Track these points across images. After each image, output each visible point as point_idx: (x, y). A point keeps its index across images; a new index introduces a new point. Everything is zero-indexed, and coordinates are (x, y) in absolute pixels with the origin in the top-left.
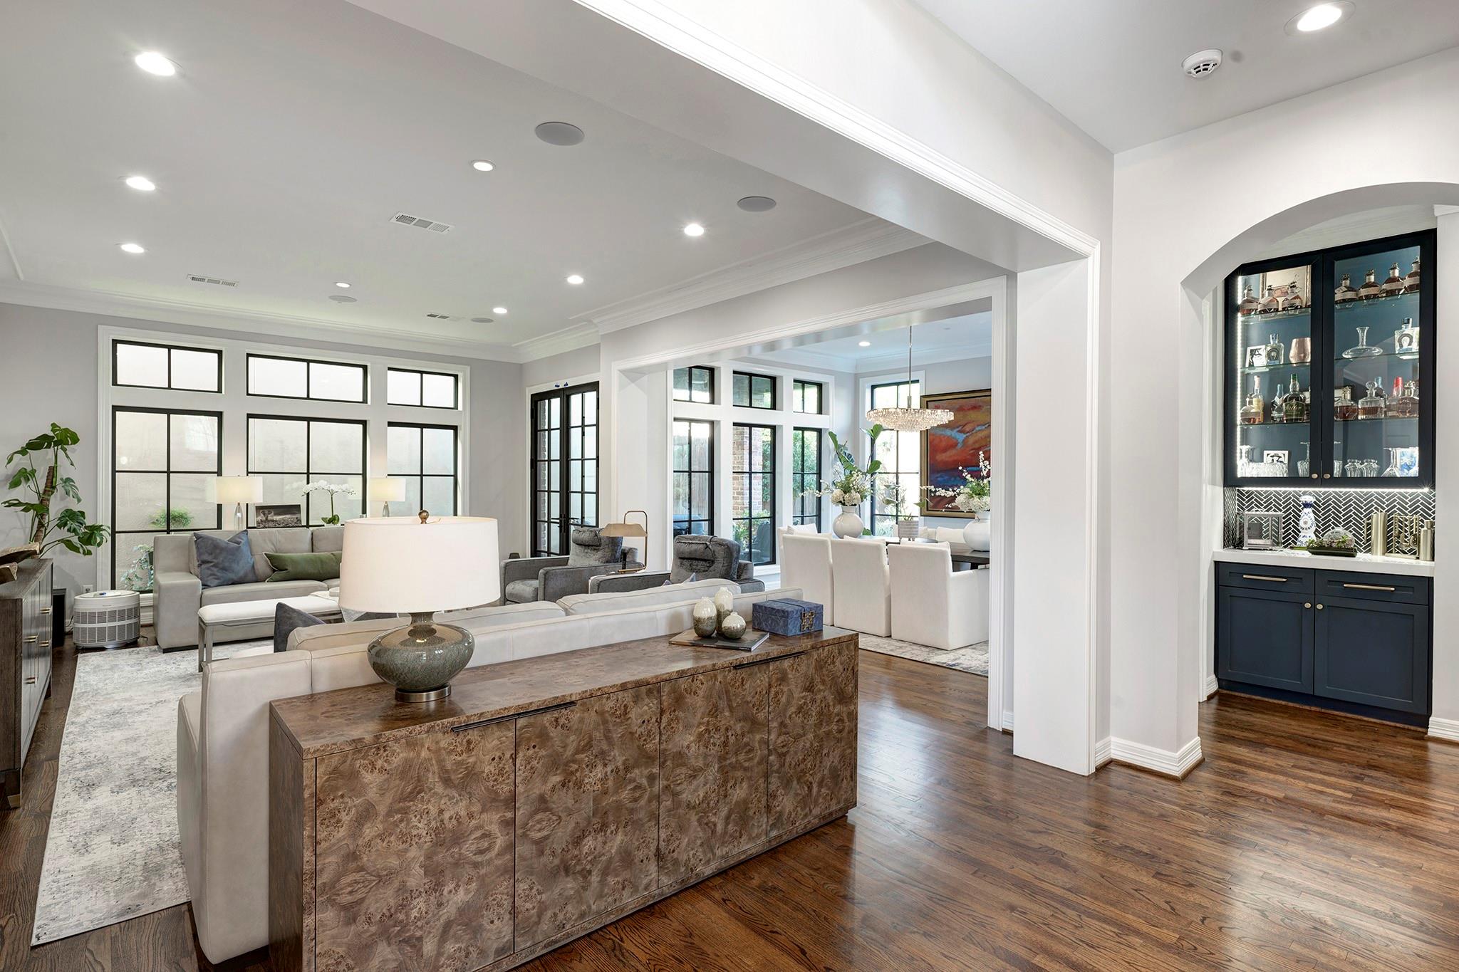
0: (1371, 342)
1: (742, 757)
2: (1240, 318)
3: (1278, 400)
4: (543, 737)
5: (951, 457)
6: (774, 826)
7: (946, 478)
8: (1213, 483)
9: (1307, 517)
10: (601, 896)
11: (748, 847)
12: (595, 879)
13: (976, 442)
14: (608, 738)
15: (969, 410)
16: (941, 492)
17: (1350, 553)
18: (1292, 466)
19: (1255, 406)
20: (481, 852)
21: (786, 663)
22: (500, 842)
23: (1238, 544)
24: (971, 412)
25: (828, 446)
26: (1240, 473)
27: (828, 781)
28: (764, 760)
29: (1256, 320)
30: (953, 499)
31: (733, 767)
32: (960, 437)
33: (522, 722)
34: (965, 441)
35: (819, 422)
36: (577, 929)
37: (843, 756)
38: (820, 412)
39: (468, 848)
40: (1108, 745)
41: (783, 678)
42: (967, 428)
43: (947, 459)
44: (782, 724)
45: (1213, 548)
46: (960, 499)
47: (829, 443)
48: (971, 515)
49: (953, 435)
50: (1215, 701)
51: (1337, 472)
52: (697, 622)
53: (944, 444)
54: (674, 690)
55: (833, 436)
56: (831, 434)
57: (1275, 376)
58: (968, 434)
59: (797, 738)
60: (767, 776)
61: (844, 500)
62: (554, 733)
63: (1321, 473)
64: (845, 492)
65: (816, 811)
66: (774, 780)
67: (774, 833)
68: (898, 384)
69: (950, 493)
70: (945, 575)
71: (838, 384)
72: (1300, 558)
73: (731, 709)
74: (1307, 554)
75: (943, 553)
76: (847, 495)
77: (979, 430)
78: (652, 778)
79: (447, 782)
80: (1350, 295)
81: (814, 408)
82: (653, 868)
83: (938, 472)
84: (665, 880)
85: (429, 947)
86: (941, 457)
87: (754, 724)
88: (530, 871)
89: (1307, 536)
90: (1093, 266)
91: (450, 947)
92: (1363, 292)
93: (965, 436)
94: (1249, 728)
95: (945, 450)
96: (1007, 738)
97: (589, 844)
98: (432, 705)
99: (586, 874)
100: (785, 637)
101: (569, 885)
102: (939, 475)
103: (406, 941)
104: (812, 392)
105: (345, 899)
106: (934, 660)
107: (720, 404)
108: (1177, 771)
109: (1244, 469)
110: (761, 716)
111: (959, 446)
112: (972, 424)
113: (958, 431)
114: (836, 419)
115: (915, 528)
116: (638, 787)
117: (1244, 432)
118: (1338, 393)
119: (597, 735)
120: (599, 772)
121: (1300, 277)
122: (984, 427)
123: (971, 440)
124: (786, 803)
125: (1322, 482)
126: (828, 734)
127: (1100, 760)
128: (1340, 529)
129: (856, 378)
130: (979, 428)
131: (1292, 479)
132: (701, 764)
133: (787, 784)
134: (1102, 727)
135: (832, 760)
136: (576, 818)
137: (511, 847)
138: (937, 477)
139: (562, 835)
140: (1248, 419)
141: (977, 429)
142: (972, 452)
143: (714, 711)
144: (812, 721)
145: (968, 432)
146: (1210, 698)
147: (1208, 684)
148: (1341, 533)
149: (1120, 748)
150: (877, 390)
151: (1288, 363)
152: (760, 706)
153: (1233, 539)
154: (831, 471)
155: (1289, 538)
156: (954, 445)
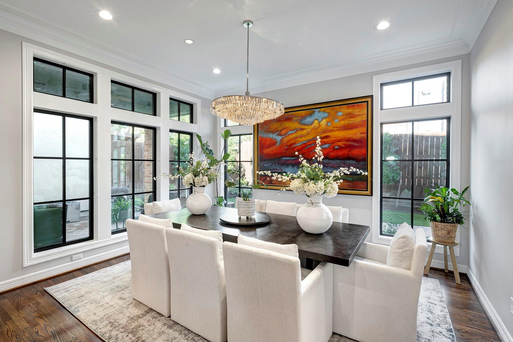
5: (272, 151)
7: (269, 164)
13: (289, 141)
15: (284, 121)
24: (285, 122)
25: (196, 144)
34: (281, 140)
38: (192, 122)
42: (283, 132)
43: (270, 153)
47: (198, 142)
49: (274, 137)
53: (268, 142)
56: (199, 136)
58: (283, 136)
61: (194, 183)
64: (195, 176)
76: (197, 178)
77: (291, 134)
83: (265, 161)
86: (267, 151)
93: (281, 137)
95: (269, 147)
102: (265, 163)
111: (278, 144)
112: (285, 130)
113: (277, 135)
115: (252, 207)
122: (293, 132)
123: (285, 140)
130: (291, 132)
138: (264, 164)
141: (289, 133)
142: (286, 147)
145: (283, 135)
156: (274, 143)
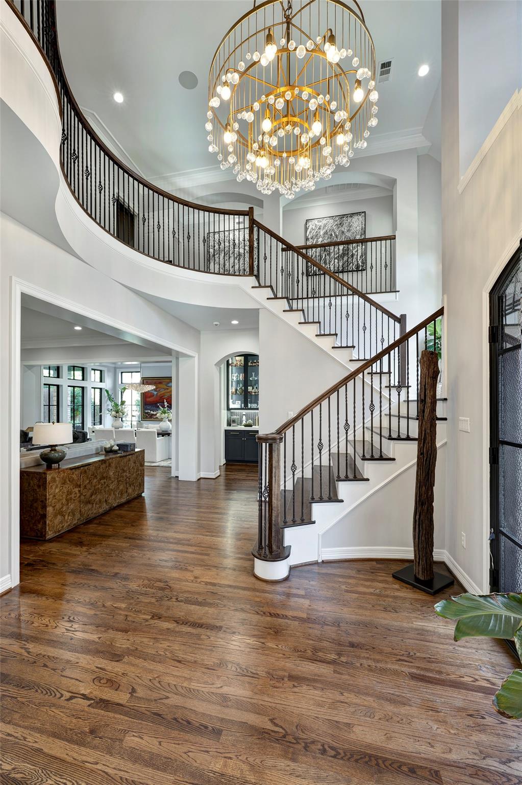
0: (255, 376)
1: (121, 479)
2: (230, 367)
3: (238, 389)
4: (85, 472)
6: (128, 496)
8: (224, 410)
9: (244, 417)
10: (95, 509)
11: (123, 500)
12: (94, 505)
14: (97, 473)
15: (158, 383)
16: (152, 412)
17: (251, 426)
18: (241, 406)
19: (234, 390)
20: (75, 497)
21: (130, 456)
22: (78, 495)
23: (230, 425)
25: (105, 395)
26: (231, 407)
27: (138, 486)
28: (126, 480)
29: (234, 368)
30: (156, 414)
31: (120, 481)
32: (155, 393)
33: (82, 468)
34: (157, 394)
35: (102, 385)
36: (92, 516)
37: (142, 480)
38: (101, 381)
39: (73, 496)
40: (200, 475)
41: (129, 460)
43: (152, 401)
44: (129, 471)
45: (224, 426)
46: (158, 415)
47: (106, 394)
48: (161, 420)
49: (153, 392)
50: (225, 465)
51: (249, 407)
52: (105, 448)
53: (149, 395)
54: (109, 462)
55: (107, 391)
56: (106, 390)
57: (238, 382)
59: (132, 475)
60: (126, 483)
62: (88, 471)
63: (246, 408)
65: (136, 493)
66: (128, 484)
67: (128, 498)
68: (132, 372)
69: (155, 413)
70: (156, 439)
71: (109, 371)
72: (242, 428)
73: (119, 467)
74: (243, 427)
75: (155, 432)
78: (105, 483)
79: (69, 481)
80: (251, 364)
81: (99, 380)
82: (105, 504)
83: (148, 405)
84: (107, 507)
85: (66, 517)
86: (148, 400)
87: (124, 471)
88: (83, 502)
89: (244, 422)
90: (196, 359)
91: (70, 518)
92: (254, 364)
94: (231, 469)
95: (150, 397)
96: (177, 478)
97: (93, 497)
98: (57, 467)
99: (93, 504)
100: (127, 451)
101: (90, 506)
103: (62, 515)
104: (98, 373)
105: (53, 505)
106: (153, 465)
107: (62, 378)
108: (214, 477)
109: (231, 406)
110: (125, 469)
112: (159, 389)
114: (107, 384)
116: (102, 485)
117: (232, 396)
118: (249, 387)
119: (95, 472)
120: (95, 480)
121: (242, 358)
122: (163, 390)
123: (159, 394)
124: (130, 490)
125: (246, 409)
126: (139, 474)
127: (199, 478)
128: (250, 420)
129: (115, 369)
131: (241, 409)
132: (113, 480)
133: (130, 486)
134: (199, 471)
135: (139, 481)
136: (91, 491)
137: (80, 497)
138: (147, 407)
139: (89, 494)
140: (232, 393)
141: (161, 390)
142: (159, 398)
143: (116, 468)
144: (135, 471)
145: (158, 391)
146: (224, 465)
147: (223, 461)
148: (250, 421)
149: (203, 474)
150: (123, 374)
151: (240, 380)
152: (125, 467)
153: (229, 424)
154: (106, 405)
155: (241, 424)
156: (154, 397)
